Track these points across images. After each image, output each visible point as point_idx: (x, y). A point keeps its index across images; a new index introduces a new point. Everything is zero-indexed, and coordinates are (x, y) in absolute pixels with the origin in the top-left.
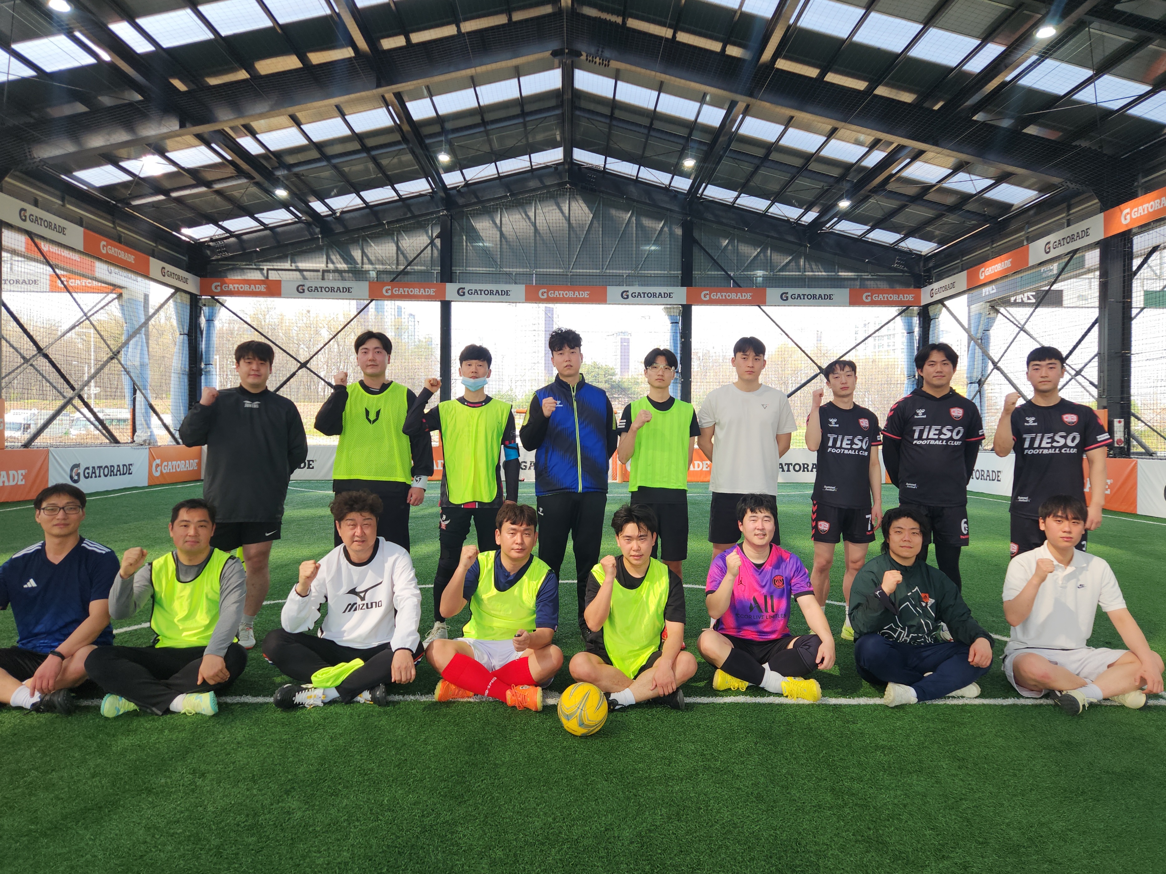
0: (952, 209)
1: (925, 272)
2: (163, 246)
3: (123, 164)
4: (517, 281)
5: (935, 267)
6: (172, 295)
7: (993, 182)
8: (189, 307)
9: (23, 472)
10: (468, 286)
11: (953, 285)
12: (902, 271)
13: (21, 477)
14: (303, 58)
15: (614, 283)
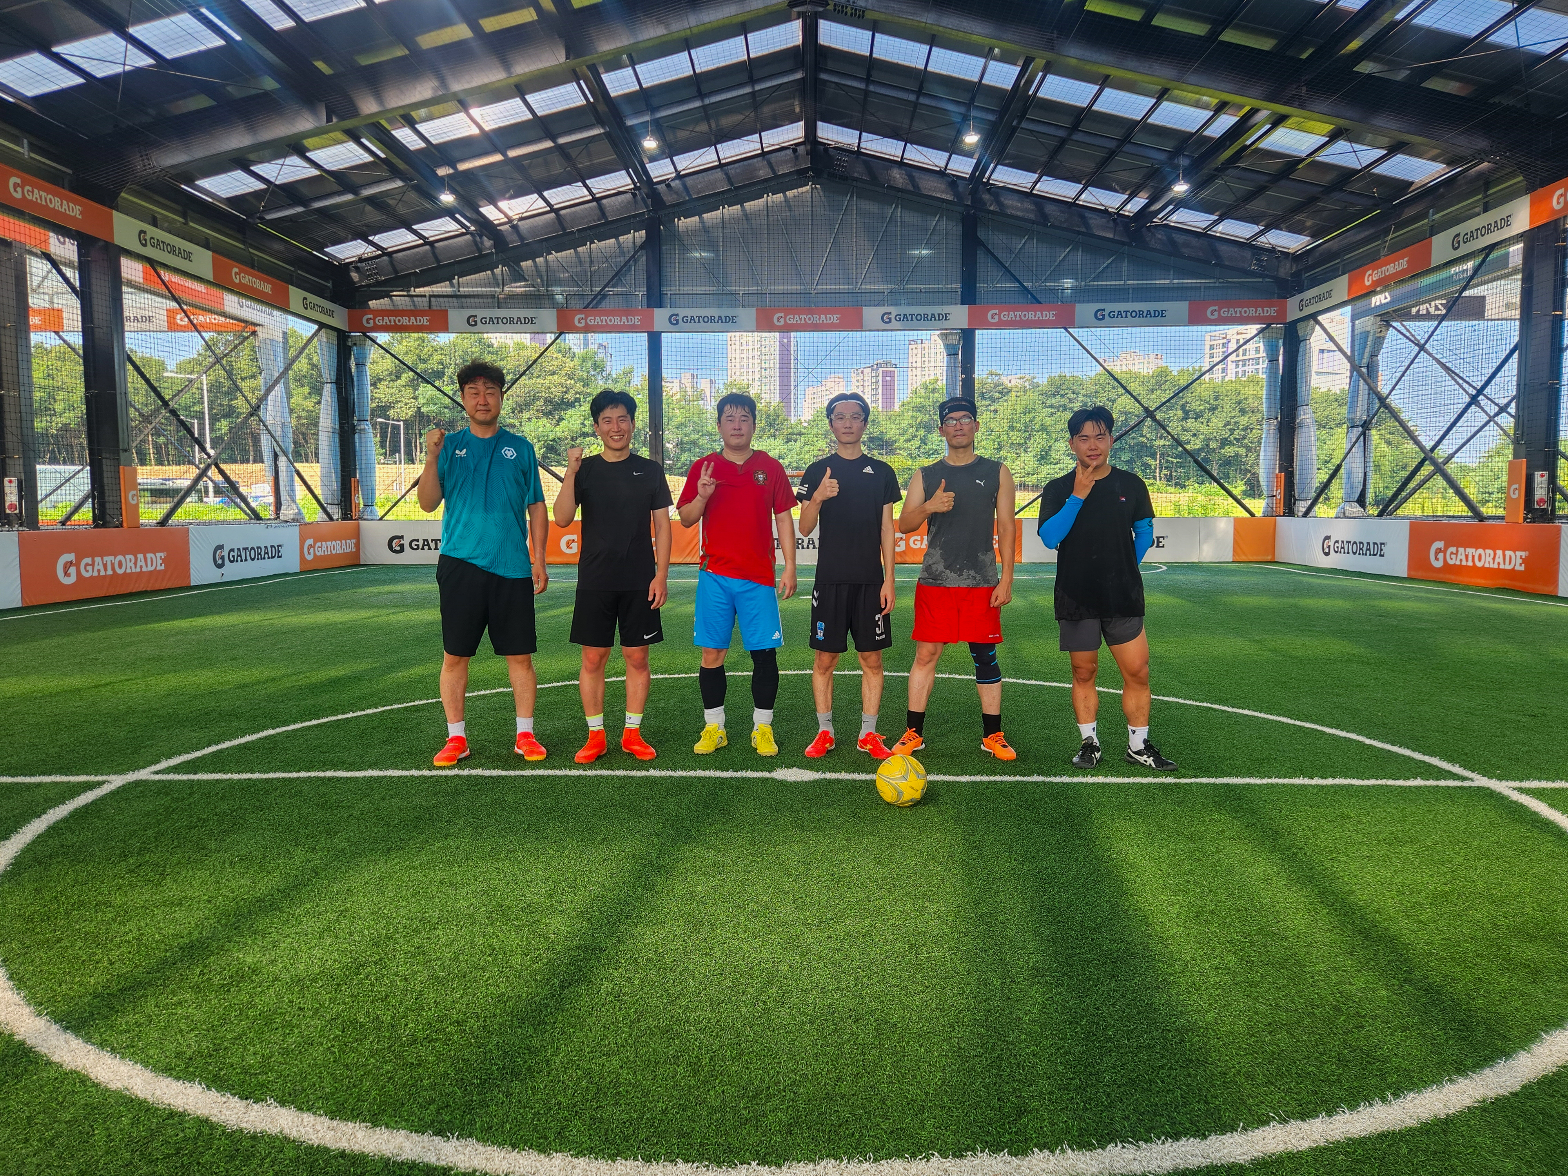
0: (1329, 190)
1: (1293, 276)
2: (302, 270)
3: (254, 168)
4: (745, 303)
5: (1307, 269)
6: (317, 333)
7: (1385, 151)
8: (336, 348)
9: (162, 554)
10: (682, 312)
11: (1329, 294)
12: (1262, 276)
13: (160, 561)
14: (474, 25)
15: (872, 303)
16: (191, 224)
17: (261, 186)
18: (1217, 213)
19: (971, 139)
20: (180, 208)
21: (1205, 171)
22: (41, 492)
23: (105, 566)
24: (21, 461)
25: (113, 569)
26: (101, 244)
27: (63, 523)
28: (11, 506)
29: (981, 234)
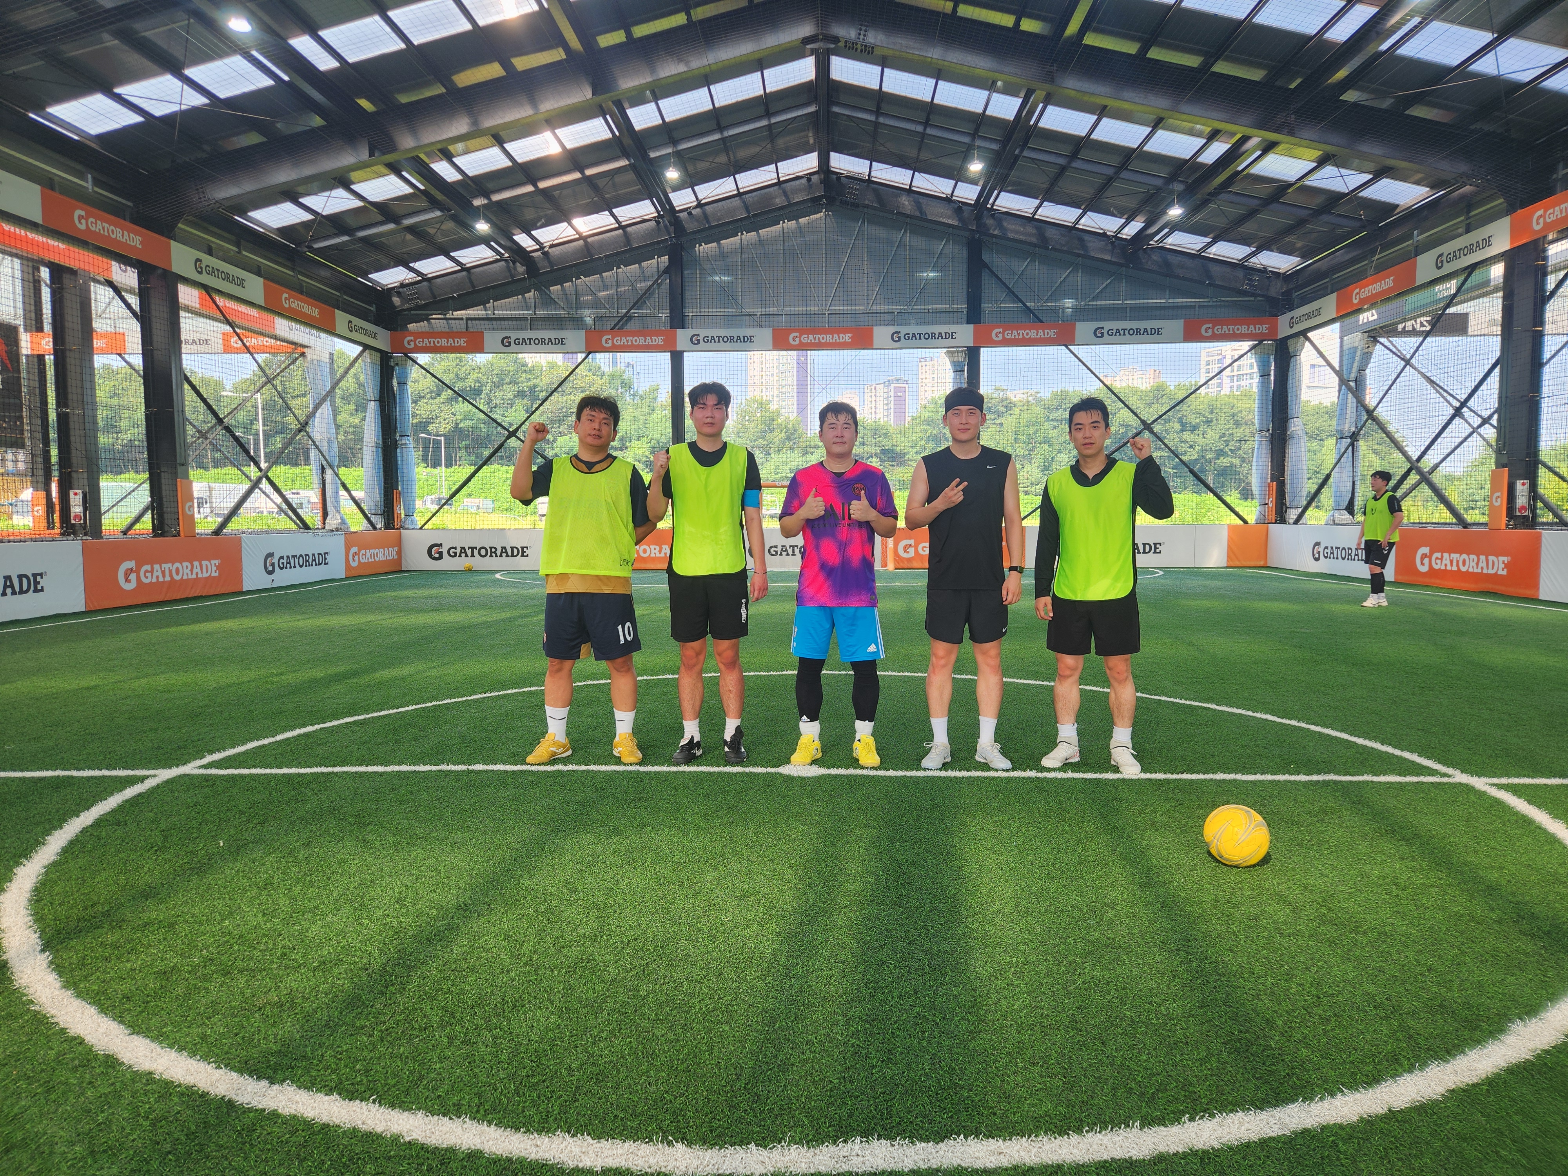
0: (1318, 213)
1: (1284, 295)
2: (346, 294)
3: (303, 200)
4: (763, 324)
5: (1297, 289)
6: (361, 353)
7: (1370, 176)
8: (379, 368)
9: (217, 562)
10: (703, 333)
11: (1318, 312)
13: (214, 568)
14: (506, 65)
15: (882, 323)
16: (244, 253)
17: (308, 217)
18: (1211, 236)
19: (976, 167)
20: (233, 238)
21: (1199, 196)
22: (105, 504)
23: (163, 573)
24: (85, 475)
25: (171, 575)
26: (159, 271)
27: (125, 533)
28: (77, 516)
29: (986, 257)
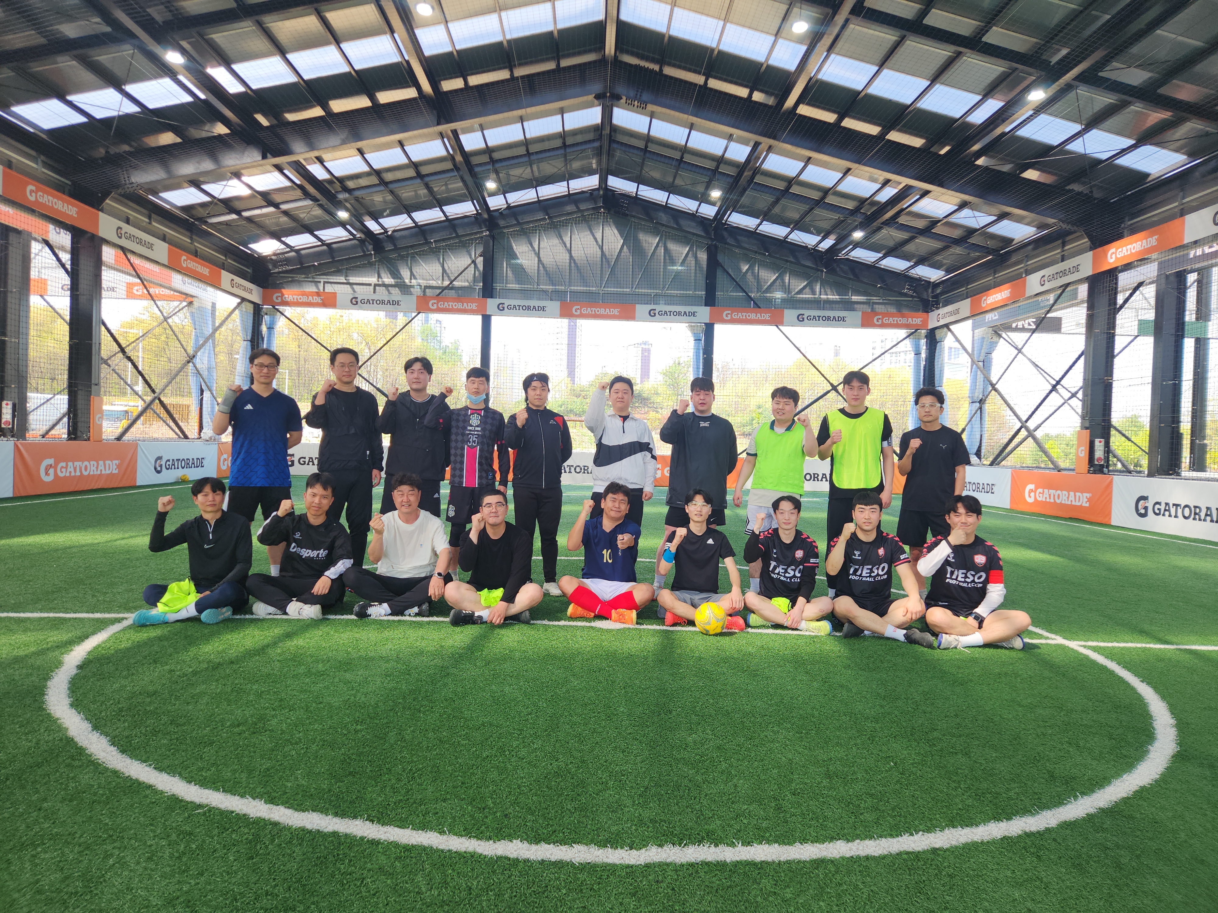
0: (957, 242)
1: (933, 297)
2: (231, 259)
3: (204, 187)
4: (553, 298)
5: (942, 293)
6: (239, 304)
7: (995, 218)
8: (252, 316)
9: (117, 462)
10: (507, 302)
11: (957, 311)
12: (912, 296)
13: (115, 467)
14: (372, 98)
15: (643, 302)
16: (154, 224)
17: (207, 199)
18: (883, 252)
19: (716, 194)
20: (147, 212)
21: (875, 224)
23: (75, 469)
24: (16, 390)
25: (81, 471)
26: (89, 235)
27: (43, 436)
28: (7, 422)
29: (720, 258)
